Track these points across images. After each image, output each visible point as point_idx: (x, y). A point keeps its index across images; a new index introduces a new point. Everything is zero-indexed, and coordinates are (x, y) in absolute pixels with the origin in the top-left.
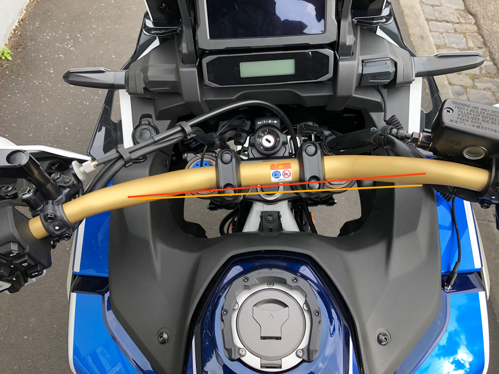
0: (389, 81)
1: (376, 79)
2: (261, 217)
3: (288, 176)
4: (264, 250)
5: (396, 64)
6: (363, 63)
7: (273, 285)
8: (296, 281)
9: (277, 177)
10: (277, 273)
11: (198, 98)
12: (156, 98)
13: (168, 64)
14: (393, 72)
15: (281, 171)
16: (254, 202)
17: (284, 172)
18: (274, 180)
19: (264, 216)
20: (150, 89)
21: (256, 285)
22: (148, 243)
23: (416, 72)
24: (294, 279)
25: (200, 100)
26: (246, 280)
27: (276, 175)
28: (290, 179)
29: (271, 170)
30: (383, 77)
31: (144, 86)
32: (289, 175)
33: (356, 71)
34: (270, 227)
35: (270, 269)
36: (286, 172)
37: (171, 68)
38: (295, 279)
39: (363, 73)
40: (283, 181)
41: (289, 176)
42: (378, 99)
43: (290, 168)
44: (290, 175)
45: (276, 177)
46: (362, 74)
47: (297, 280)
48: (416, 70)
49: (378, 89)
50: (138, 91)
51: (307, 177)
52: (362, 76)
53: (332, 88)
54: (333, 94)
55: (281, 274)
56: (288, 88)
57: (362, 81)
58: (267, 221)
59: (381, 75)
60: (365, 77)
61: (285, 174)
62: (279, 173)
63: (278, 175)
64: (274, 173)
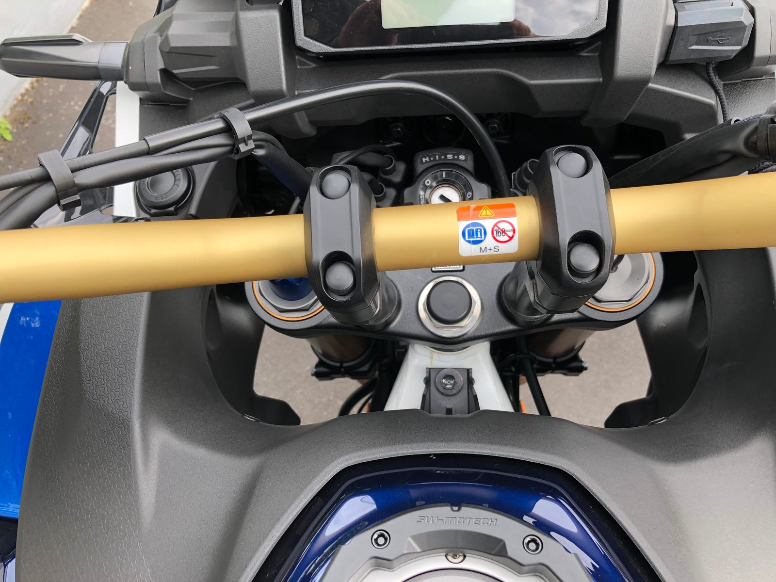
0: (739, 48)
1: (707, 43)
2: (427, 381)
3: (505, 238)
4: (435, 455)
5: (752, 11)
6: (676, 4)
7: (465, 557)
8: (537, 549)
9: (475, 239)
10: (478, 521)
11: (281, 82)
12: (191, 99)
13: (216, 13)
14: (750, 24)
15: (488, 224)
16: (413, 341)
17: (496, 225)
18: (467, 249)
19: (432, 378)
20: (175, 72)
21: (412, 555)
22: (128, 430)
24: (529, 542)
25: (284, 87)
26: (381, 541)
27: (473, 235)
28: (512, 247)
29: (459, 220)
31: (162, 66)
32: (510, 234)
33: (662, 21)
34: (448, 407)
35: (456, 508)
36: (501, 225)
37: (223, 19)
38: (533, 541)
39: (679, 25)
40: (492, 253)
41: (511, 238)
42: (710, 99)
43: (514, 215)
44: (513, 237)
45: (472, 239)
46: (675, 27)
47: (537, 544)
49: (706, 76)
50: (149, 80)
51: (565, 235)
52: (674, 34)
53: (598, 66)
54: (603, 80)
55: (490, 523)
56: (495, 67)
57: (673, 46)
58: (441, 389)
59: (721, 31)
60: (681, 37)
61: (497, 231)
62: (481, 230)
63: (479, 236)
64: (467, 229)
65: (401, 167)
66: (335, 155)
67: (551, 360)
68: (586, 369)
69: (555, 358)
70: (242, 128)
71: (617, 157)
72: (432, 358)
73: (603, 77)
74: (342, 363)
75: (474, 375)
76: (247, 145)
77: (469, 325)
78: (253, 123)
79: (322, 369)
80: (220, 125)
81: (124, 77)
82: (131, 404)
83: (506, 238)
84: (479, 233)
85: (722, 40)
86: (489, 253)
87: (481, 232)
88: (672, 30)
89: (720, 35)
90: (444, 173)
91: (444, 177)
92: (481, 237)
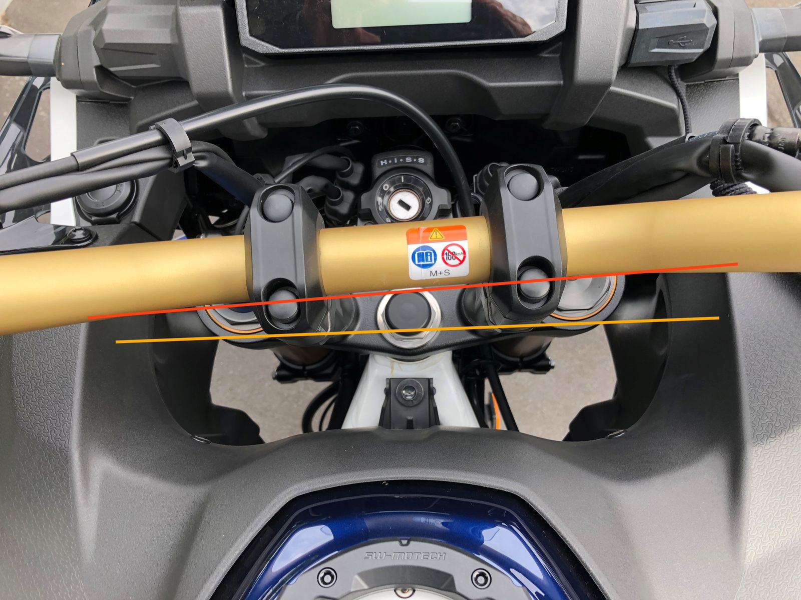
0: (701, 51)
1: (669, 46)
2: (388, 392)
3: (455, 262)
4: (387, 482)
5: (715, 12)
6: (637, 5)
7: (414, 591)
8: (485, 583)
9: (425, 263)
10: (426, 554)
11: (226, 84)
12: (132, 98)
13: (155, 6)
14: (712, 27)
15: (438, 247)
16: (371, 353)
17: (446, 248)
18: (416, 273)
19: (393, 389)
20: (112, 69)
22: (66, 460)
23: (761, 39)
24: (478, 576)
25: (230, 89)
26: (328, 579)
27: (423, 258)
28: (463, 271)
29: (409, 243)
30: (687, 39)
31: (98, 63)
32: (461, 257)
33: (622, 24)
34: (409, 418)
35: (405, 542)
36: (452, 249)
37: (163, 14)
38: (482, 574)
39: (640, 27)
40: (443, 276)
41: (461, 262)
42: (671, 102)
43: (464, 237)
44: (464, 260)
45: (422, 263)
46: (636, 30)
47: (486, 578)
48: (760, 33)
49: (668, 78)
50: (84, 77)
51: (515, 261)
52: (635, 36)
53: (559, 68)
54: (564, 82)
55: (438, 558)
56: (453, 68)
57: (634, 49)
58: (401, 401)
59: (683, 33)
60: (642, 40)
61: (448, 254)
62: (431, 253)
63: (429, 260)
64: (417, 253)
65: (359, 169)
66: (287, 158)
67: (518, 360)
68: (553, 367)
69: (522, 357)
70: (180, 140)
71: (581, 157)
72: (392, 368)
73: (564, 79)
74: (304, 366)
75: (435, 384)
76: (186, 158)
77: (427, 336)
78: (193, 135)
79: (283, 373)
80: (157, 137)
81: (57, 74)
82: (69, 432)
83: (457, 262)
84: (429, 257)
85: (684, 43)
86: (439, 276)
87: (431, 255)
88: (633, 32)
89: (682, 38)
90: (402, 177)
91: (403, 181)
92: (431, 261)
